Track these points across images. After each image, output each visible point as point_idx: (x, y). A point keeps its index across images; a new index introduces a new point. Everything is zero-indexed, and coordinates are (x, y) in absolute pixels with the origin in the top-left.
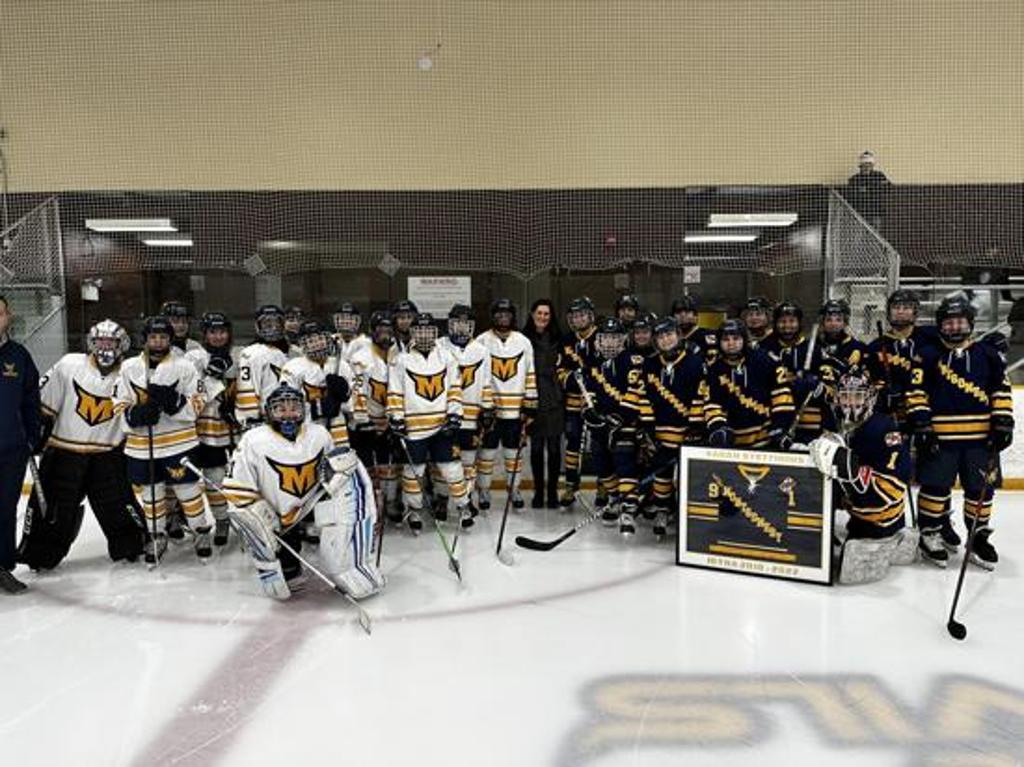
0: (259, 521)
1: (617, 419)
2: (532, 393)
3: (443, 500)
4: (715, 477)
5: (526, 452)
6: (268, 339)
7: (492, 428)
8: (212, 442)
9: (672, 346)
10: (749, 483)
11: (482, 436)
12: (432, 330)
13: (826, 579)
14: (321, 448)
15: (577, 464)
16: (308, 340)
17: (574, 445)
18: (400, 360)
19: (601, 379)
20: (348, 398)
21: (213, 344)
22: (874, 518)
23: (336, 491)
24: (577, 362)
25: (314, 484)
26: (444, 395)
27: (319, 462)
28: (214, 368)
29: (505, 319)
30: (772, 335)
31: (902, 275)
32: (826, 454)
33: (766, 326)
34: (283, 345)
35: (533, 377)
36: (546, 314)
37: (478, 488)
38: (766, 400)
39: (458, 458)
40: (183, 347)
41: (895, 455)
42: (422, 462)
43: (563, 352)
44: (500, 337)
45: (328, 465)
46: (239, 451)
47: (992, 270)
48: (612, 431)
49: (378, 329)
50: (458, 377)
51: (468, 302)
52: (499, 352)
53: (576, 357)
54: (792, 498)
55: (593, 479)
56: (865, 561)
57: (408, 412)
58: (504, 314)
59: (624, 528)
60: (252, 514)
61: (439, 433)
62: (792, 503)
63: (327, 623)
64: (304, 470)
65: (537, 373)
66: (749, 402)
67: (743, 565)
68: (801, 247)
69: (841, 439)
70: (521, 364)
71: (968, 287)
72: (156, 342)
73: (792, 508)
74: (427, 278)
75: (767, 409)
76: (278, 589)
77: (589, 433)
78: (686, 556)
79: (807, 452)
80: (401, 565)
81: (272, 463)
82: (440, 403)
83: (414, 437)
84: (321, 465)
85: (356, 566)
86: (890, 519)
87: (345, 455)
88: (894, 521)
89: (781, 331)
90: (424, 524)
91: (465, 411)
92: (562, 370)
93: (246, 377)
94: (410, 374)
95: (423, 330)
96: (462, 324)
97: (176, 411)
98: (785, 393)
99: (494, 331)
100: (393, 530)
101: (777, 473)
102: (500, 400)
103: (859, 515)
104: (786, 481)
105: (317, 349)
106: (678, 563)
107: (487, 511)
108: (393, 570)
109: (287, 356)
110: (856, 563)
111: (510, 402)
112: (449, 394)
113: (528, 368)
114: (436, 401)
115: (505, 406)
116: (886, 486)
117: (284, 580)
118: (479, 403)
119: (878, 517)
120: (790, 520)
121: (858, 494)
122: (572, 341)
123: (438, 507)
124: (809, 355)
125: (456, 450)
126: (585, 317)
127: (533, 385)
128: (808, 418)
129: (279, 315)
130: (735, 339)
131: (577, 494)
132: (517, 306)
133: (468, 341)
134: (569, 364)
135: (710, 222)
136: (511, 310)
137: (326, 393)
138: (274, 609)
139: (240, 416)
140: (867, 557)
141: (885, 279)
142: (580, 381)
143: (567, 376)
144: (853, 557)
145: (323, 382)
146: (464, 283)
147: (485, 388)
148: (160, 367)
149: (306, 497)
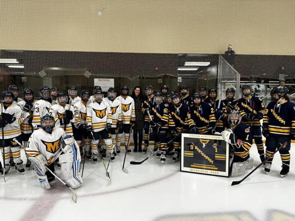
0: (40, 162)
1: (160, 124)
2: (134, 116)
3: (105, 150)
4: (192, 143)
5: (132, 134)
6: (45, 98)
7: (121, 127)
8: (25, 132)
9: (178, 102)
10: (203, 145)
11: (118, 130)
12: (102, 95)
13: (227, 175)
14: (61, 135)
15: (148, 138)
16: (59, 98)
17: (147, 132)
18: (90, 105)
19: (155, 111)
20: (73, 118)
21: (27, 99)
22: (241, 155)
23: (66, 151)
24: (148, 105)
25: (59, 149)
26: (106, 116)
27: (60, 141)
28: (25, 108)
29: (125, 92)
30: (208, 98)
31: (241, 80)
32: (227, 136)
33: (206, 96)
34: (50, 100)
35: (134, 111)
36: (139, 91)
37: (117, 147)
38: (208, 118)
39: (111, 137)
40: (16, 101)
41: (248, 136)
42: (98, 139)
43: (144, 102)
44: (124, 98)
45: (64, 142)
46: (31, 138)
47: (264, 79)
48: (159, 128)
49: (84, 95)
50: (111, 111)
51: (113, 86)
52: (124, 103)
53: (148, 104)
54: (216, 150)
55: (153, 142)
56: (239, 169)
57: (93, 122)
58: (125, 90)
59: (162, 159)
60: (37, 159)
61: (104, 129)
62: (216, 151)
63: (63, 198)
64: (55, 144)
65: (135, 109)
66: (203, 119)
67: (201, 171)
68: (211, 72)
69: (231, 131)
70: (130, 106)
71: (258, 84)
72: (7, 100)
73: (216, 153)
74: (100, 79)
75: (208, 121)
76: (46, 186)
77: (152, 129)
78: (183, 169)
79: (221, 135)
80: (90, 175)
81: (43, 142)
82: (104, 119)
83: (95, 131)
84: (61, 142)
85: (74, 177)
86: (245, 156)
87: (70, 139)
88: (247, 156)
89: (211, 97)
90: (98, 159)
91: (113, 122)
92: (143, 108)
93: (37, 111)
94: (94, 110)
95: (99, 95)
96: (113, 94)
97: (12, 122)
98: (213, 116)
99: (122, 96)
100: (89, 161)
101: (212, 142)
102: (124, 118)
103: (236, 155)
104: (214, 144)
105: (63, 101)
106: (181, 171)
107: (119, 154)
108: (88, 176)
109: (52, 104)
110: (236, 170)
111: (127, 119)
112: (108, 116)
113: (133, 107)
114: (103, 119)
115: (126, 120)
116: (246, 145)
117: (48, 182)
118: (118, 119)
119: (242, 155)
120: (216, 157)
121: (237, 148)
122: (147, 99)
123: (103, 153)
124: (219, 104)
125: (110, 135)
126: (151, 91)
127: (134, 113)
128: (219, 124)
129: (48, 90)
130: (198, 99)
131: (148, 148)
132: (129, 88)
133: (114, 99)
134: (145, 106)
135: (185, 64)
136: (128, 89)
137: (65, 116)
138: (45, 193)
139: (34, 125)
140: (239, 168)
141: (236, 81)
142: (148, 112)
143: (144, 110)
144: (235, 168)
145: (64, 112)
146: (112, 81)
147: (119, 114)
148: (8, 109)
149: (56, 153)
